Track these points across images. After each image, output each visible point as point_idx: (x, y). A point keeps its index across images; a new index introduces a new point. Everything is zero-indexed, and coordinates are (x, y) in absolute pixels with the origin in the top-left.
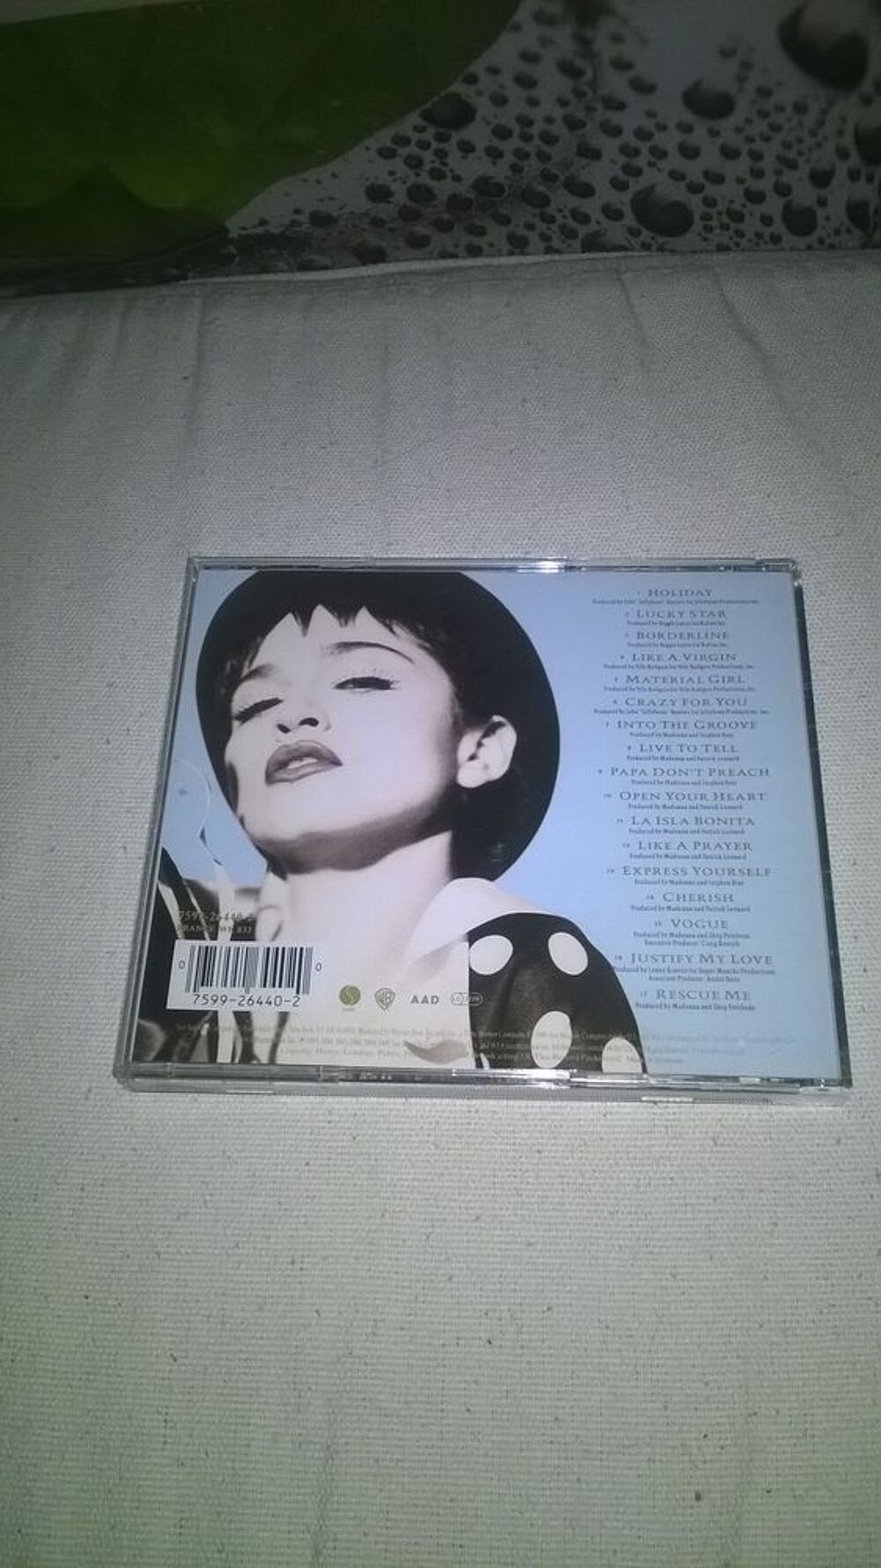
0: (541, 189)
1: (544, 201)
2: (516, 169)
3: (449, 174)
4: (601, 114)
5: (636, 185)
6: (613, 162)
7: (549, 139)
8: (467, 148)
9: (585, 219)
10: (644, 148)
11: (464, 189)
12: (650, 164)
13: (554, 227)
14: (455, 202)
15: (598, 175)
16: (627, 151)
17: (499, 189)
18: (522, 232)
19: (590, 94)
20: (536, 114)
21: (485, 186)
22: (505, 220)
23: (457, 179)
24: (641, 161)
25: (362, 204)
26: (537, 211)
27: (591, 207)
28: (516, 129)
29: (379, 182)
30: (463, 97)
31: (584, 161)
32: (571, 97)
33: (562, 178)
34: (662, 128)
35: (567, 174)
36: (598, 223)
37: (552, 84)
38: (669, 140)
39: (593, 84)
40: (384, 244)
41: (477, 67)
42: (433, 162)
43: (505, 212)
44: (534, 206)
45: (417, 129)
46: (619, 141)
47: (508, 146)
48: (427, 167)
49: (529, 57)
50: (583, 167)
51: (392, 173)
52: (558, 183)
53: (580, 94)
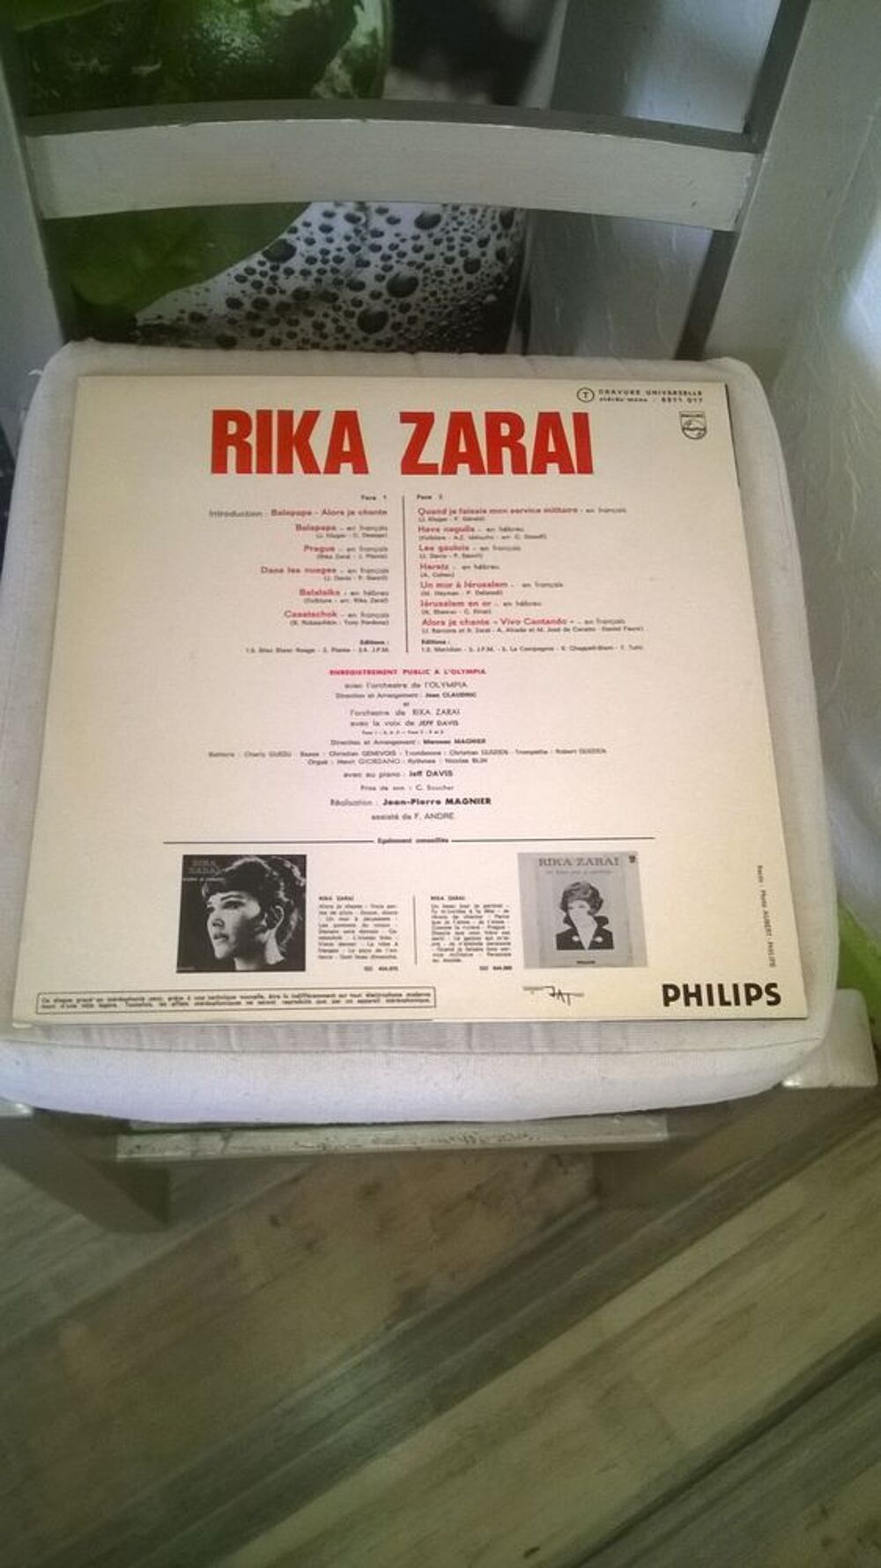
0: (333, 290)
1: (335, 298)
2: (318, 281)
3: (278, 290)
4: (371, 240)
5: (389, 276)
6: (377, 266)
7: (339, 260)
8: (289, 272)
9: (358, 303)
10: (394, 254)
11: (286, 298)
12: (398, 262)
13: (341, 313)
14: (283, 307)
15: (367, 276)
16: (386, 258)
17: (307, 294)
18: (321, 319)
19: (364, 231)
20: (332, 247)
21: (300, 295)
22: (311, 314)
23: (283, 292)
24: (392, 262)
25: (222, 309)
26: (330, 305)
27: (363, 295)
28: (319, 257)
29: (236, 297)
30: (289, 242)
31: (359, 269)
32: (353, 235)
33: (345, 282)
34: (403, 240)
35: (349, 278)
36: (368, 304)
37: (342, 227)
38: (407, 247)
39: (366, 225)
40: (236, 335)
41: (298, 223)
42: (268, 283)
43: (311, 308)
44: (329, 301)
45: (261, 263)
46: (379, 254)
47: (314, 268)
48: (265, 287)
49: (329, 215)
50: (360, 272)
51: (243, 292)
52: (344, 285)
53: (357, 232)
